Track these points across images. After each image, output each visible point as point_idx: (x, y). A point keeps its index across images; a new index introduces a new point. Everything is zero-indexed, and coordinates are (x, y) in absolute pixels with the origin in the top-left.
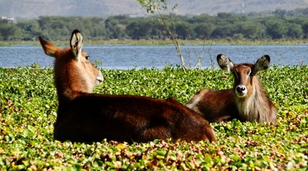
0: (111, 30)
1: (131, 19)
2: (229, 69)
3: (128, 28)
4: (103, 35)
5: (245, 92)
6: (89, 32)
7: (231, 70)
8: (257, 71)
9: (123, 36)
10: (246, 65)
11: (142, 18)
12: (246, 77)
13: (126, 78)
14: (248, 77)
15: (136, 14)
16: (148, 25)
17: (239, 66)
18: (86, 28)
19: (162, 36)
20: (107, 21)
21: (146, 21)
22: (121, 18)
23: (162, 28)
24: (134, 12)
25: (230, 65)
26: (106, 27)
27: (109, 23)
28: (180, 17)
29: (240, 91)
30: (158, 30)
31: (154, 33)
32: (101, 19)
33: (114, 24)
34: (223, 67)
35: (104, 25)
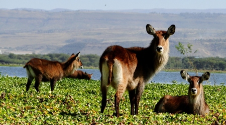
0: (185, 64)
1: (195, 59)
2: (187, 79)
3: (194, 63)
4: (181, 66)
5: (196, 92)
6: (173, 65)
7: (188, 79)
8: (202, 80)
9: (191, 67)
10: (197, 77)
11: (201, 59)
12: (197, 84)
13: (165, 89)
14: (198, 83)
15: (199, 56)
16: (204, 62)
17: (193, 77)
18: (172, 63)
19: (211, 68)
20: (183, 59)
21: (203, 60)
22: (191, 58)
23: (211, 64)
24: (198, 55)
25: (188, 77)
26: (183, 62)
27: (184, 61)
28: (221, 59)
29: (194, 91)
30: (209, 65)
31: (207, 66)
32: (180, 58)
33: (187, 61)
34: (184, 78)
35: (182, 61)
